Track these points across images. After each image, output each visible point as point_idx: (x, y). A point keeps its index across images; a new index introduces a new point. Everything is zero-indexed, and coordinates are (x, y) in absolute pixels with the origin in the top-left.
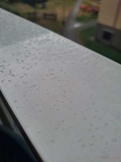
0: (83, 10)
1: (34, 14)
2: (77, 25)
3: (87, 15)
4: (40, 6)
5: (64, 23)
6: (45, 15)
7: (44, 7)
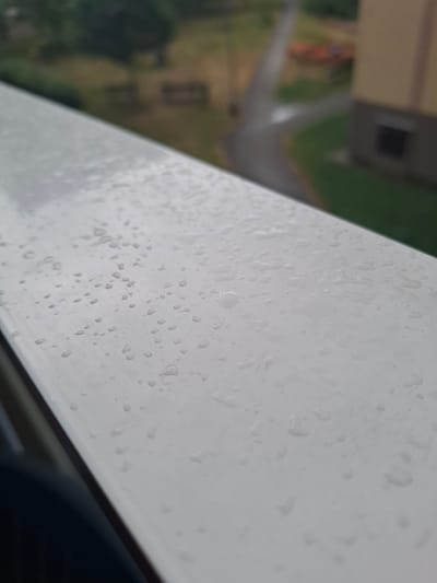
0: (301, 58)
1: (131, 88)
2: (282, 115)
3: (316, 74)
4: (149, 58)
5: (234, 111)
6: (168, 89)
7: (162, 63)
